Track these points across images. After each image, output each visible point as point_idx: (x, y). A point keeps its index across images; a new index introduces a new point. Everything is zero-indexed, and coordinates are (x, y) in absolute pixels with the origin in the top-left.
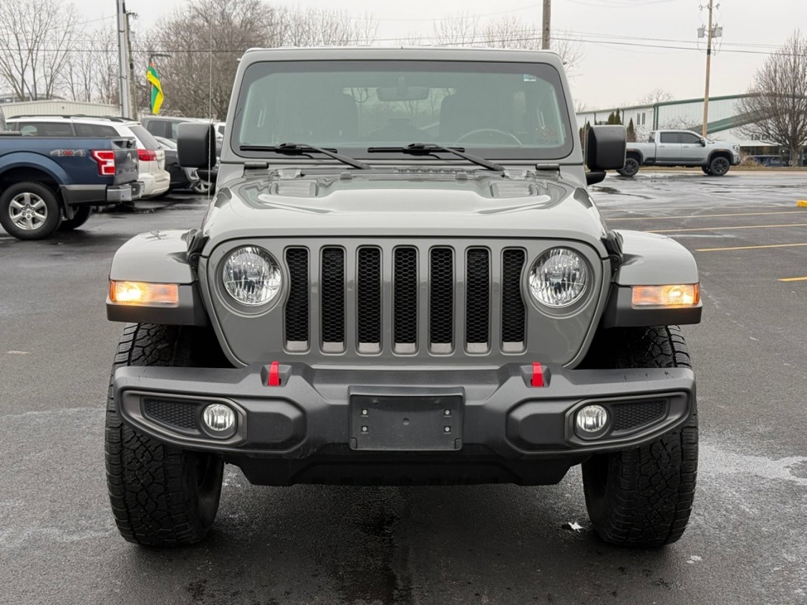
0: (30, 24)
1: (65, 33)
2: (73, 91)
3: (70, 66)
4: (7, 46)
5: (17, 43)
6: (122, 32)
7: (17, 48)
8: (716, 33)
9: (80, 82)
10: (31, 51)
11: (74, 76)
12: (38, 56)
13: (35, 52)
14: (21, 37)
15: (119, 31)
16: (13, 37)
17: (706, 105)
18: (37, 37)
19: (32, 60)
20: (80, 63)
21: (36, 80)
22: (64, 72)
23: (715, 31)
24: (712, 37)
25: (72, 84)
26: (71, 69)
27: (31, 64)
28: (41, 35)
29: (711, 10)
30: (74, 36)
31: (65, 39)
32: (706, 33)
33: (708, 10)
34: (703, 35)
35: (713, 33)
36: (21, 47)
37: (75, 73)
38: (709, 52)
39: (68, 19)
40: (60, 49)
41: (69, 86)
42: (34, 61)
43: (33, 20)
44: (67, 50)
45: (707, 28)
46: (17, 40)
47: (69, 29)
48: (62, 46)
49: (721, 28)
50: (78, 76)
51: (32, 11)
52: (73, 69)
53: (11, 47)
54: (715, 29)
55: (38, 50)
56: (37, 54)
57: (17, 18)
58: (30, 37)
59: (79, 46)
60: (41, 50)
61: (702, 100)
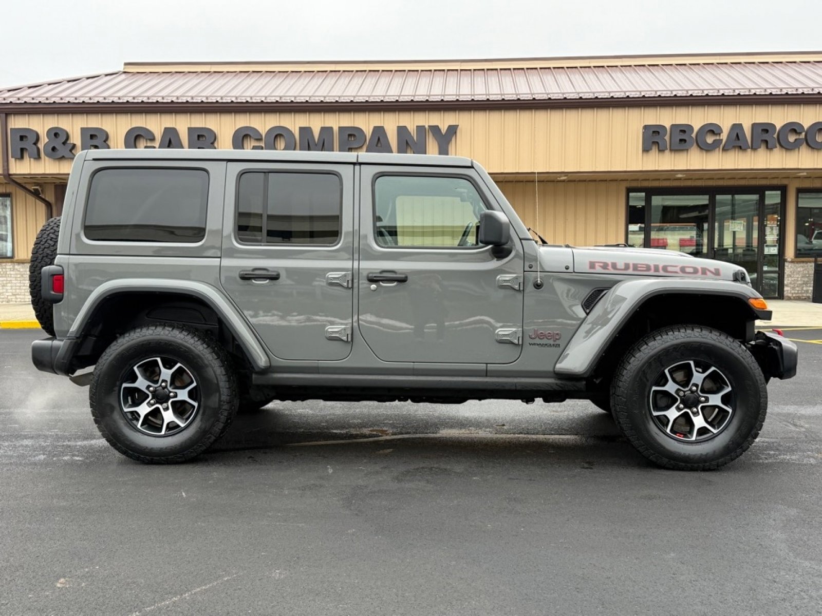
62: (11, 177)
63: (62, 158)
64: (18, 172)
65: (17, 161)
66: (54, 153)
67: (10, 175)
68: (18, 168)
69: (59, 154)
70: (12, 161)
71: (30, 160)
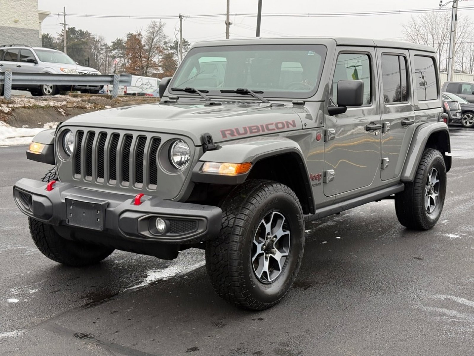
0: (441, 29)
1: (461, 33)
2: (463, 67)
3: (463, 52)
4: (426, 42)
5: (432, 40)
6: (453, 31)
7: (433, 43)
9: (467, 62)
10: (440, 45)
11: (464, 59)
12: (443, 47)
13: (442, 45)
14: (435, 37)
15: (451, 31)
16: (430, 36)
18: (444, 36)
19: (440, 50)
20: (469, 50)
21: (441, 61)
22: (458, 56)
25: (463, 63)
26: (463, 54)
27: (439, 52)
28: (446, 35)
30: (466, 35)
31: (461, 36)
36: (435, 43)
37: (465, 56)
39: (464, 25)
40: (457, 42)
41: (461, 64)
42: (441, 50)
43: (443, 27)
44: (461, 43)
46: (433, 38)
47: (464, 31)
48: (458, 40)
50: (467, 58)
51: (443, 22)
52: (464, 54)
53: (428, 42)
55: (444, 44)
56: (443, 46)
57: (434, 26)
58: (440, 37)
59: (469, 40)
60: (446, 43)
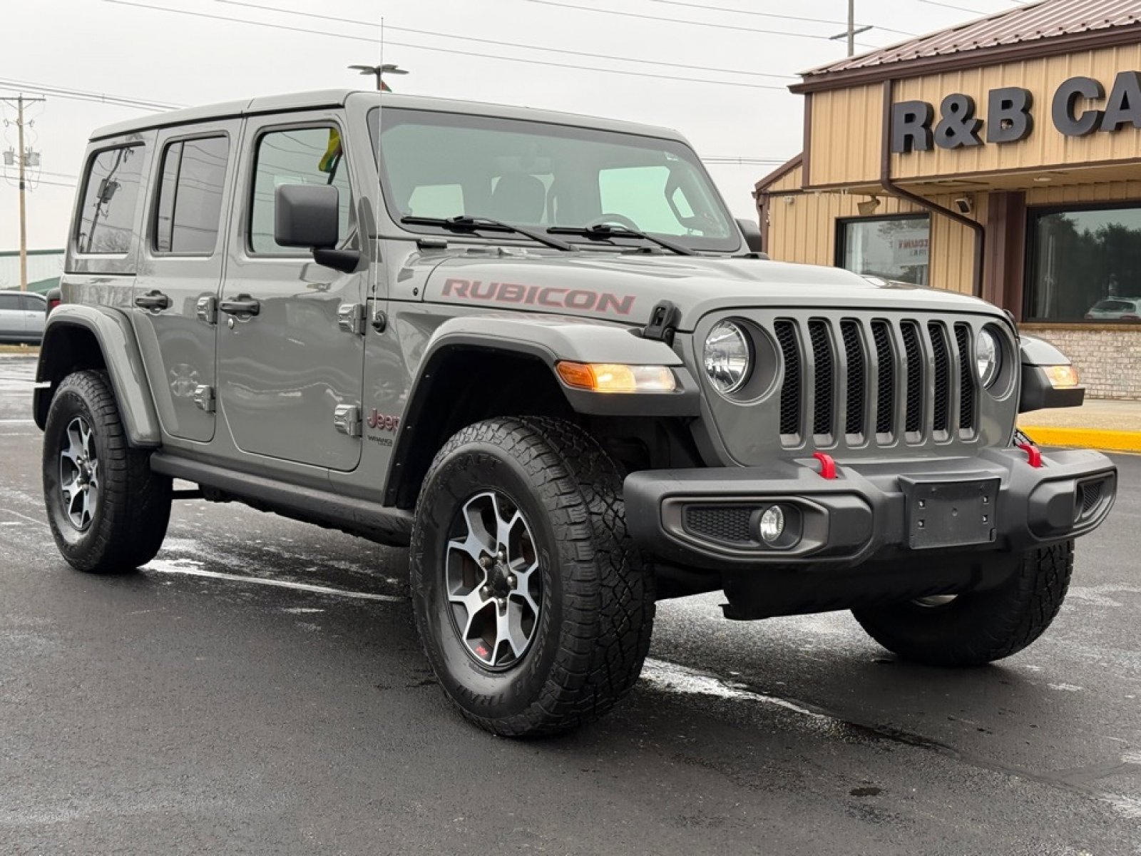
8: (31, 161)
17: (24, 260)
23: (29, 157)
24: (26, 165)
29: (21, 127)
32: (17, 159)
33: (17, 128)
34: (12, 162)
35: (26, 160)
38: (22, 186)
45: (17, 152)
49: (38, 155)
54: (29, 154)
61: (16, 254)
62: (894, 184)
63: (961, 147)
64: (903, 176)
65: (903, 156)
66: (949, 138)
67: (891, 181)
68: (903, 169)
69: (957, 140)
70: (896, 156)
71: (919, 155)
